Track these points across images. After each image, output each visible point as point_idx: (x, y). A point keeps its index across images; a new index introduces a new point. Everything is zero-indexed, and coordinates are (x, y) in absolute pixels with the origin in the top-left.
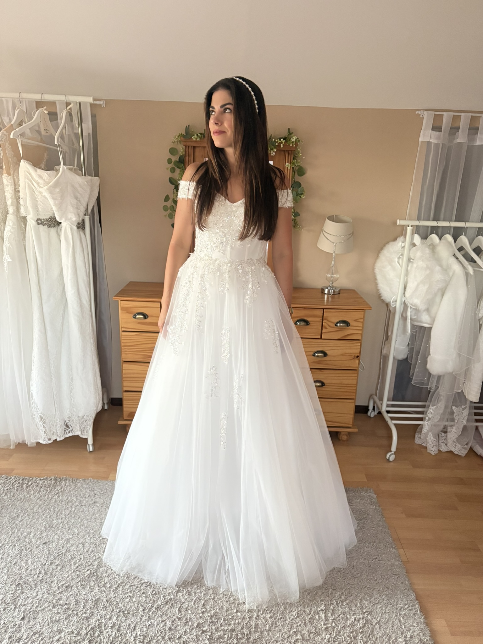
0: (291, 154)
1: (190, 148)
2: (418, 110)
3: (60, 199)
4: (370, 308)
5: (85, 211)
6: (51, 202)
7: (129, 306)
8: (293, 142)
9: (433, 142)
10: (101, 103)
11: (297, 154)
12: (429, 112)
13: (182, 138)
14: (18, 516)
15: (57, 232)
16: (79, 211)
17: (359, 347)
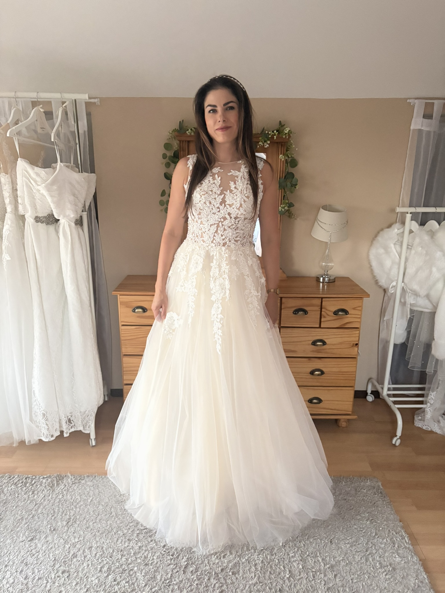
0: (284, 146)
1: (184, 142)
2: (410, 99)
3: (57, 196)
4: (368, 296)
5: (83, 207)
6: (49, 199)
7: (128, 300)
8: (286, 134)
9: (424, 129)
10: (96, 100)
11: (289, 146)
12: (421, 100)
13: (176, 133)
14: (22, 519)
15: (55, 229)
16: (77, 207)
17: (358, 335)
